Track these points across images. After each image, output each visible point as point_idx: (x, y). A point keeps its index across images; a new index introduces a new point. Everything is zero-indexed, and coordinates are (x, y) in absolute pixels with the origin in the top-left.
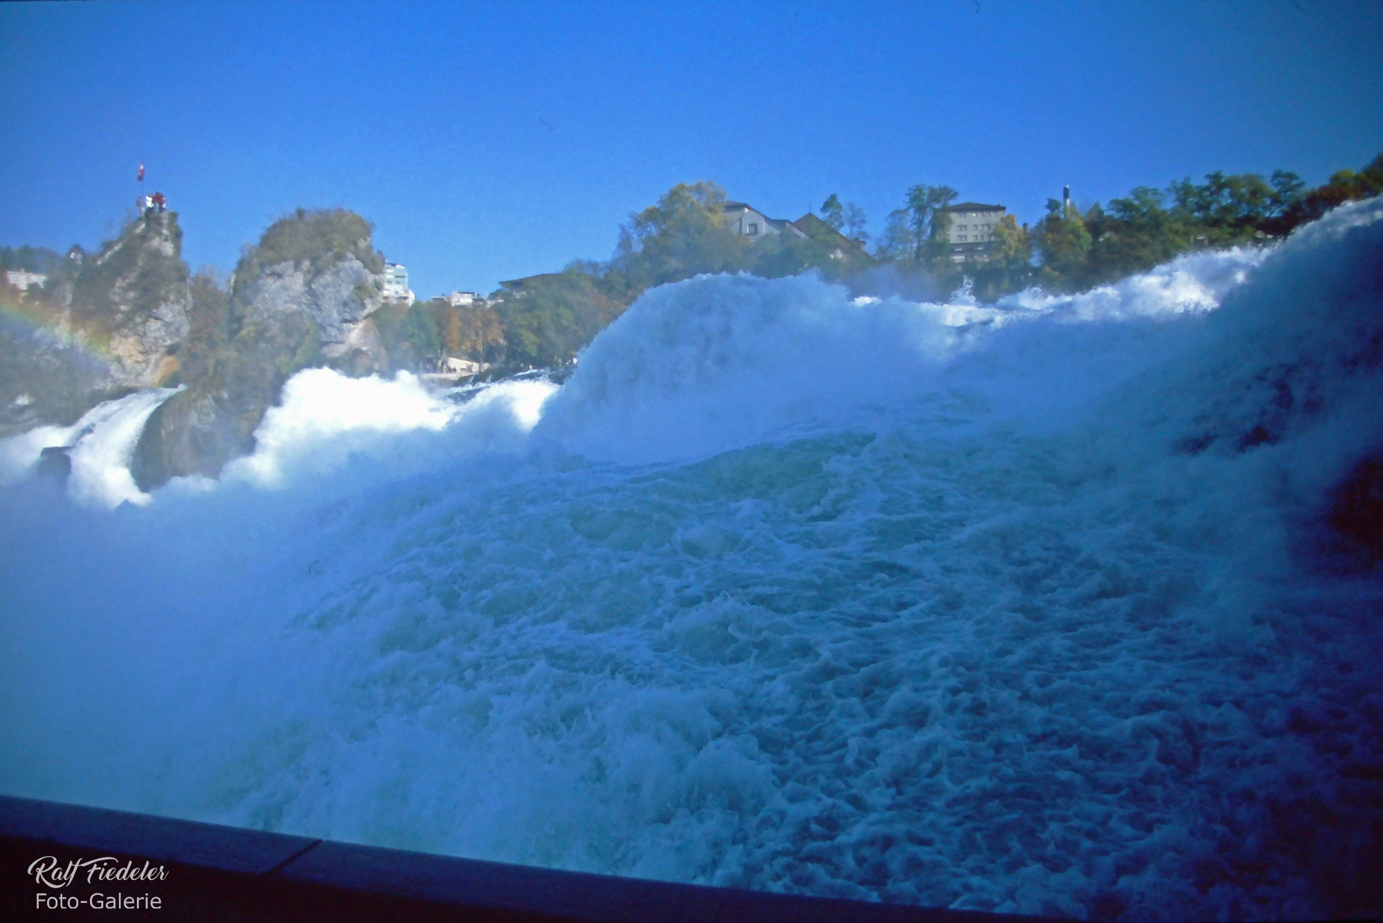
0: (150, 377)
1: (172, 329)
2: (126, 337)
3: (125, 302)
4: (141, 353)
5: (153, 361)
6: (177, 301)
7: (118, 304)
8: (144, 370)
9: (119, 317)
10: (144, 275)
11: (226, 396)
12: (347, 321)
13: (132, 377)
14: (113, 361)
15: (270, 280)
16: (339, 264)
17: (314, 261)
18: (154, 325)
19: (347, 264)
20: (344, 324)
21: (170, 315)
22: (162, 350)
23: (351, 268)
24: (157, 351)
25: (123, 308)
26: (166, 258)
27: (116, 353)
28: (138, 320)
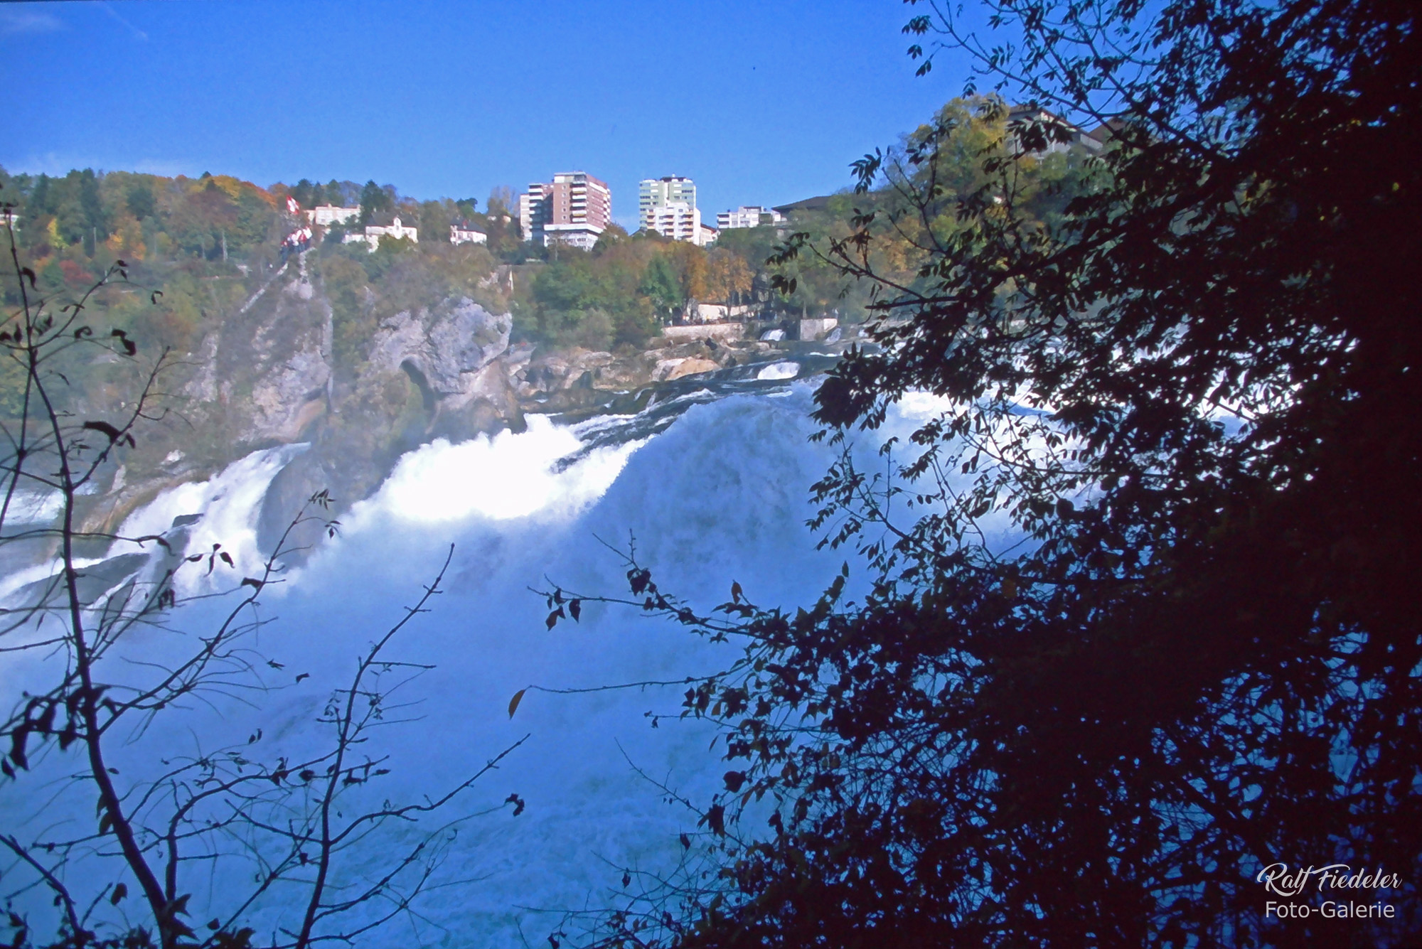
0: (290, 427)
1: (308, 378)
2: (266, 387)
3: (266, 350)
4: (280, 403)
5: (292, 410)
6: (312, 349)
7: (258, 353)
8: (284, 420)
9: (259, 367)
10: (280, 323)
11: (334, 466)
12: (466, 371)
13: (274, 426)
14: (256, 412)
15: (386, 333)
16: (456, 310)
17: (432, 307)
18: (290, 376)
19: (464, 311)
20: (464, 374)
21: (304, 364)
22: (300, 399)
23: (468, 314)
24: (295, 401)
25: (263, 357)
26: (304, 301)
27: (258, 403)
28: (276, 370)
